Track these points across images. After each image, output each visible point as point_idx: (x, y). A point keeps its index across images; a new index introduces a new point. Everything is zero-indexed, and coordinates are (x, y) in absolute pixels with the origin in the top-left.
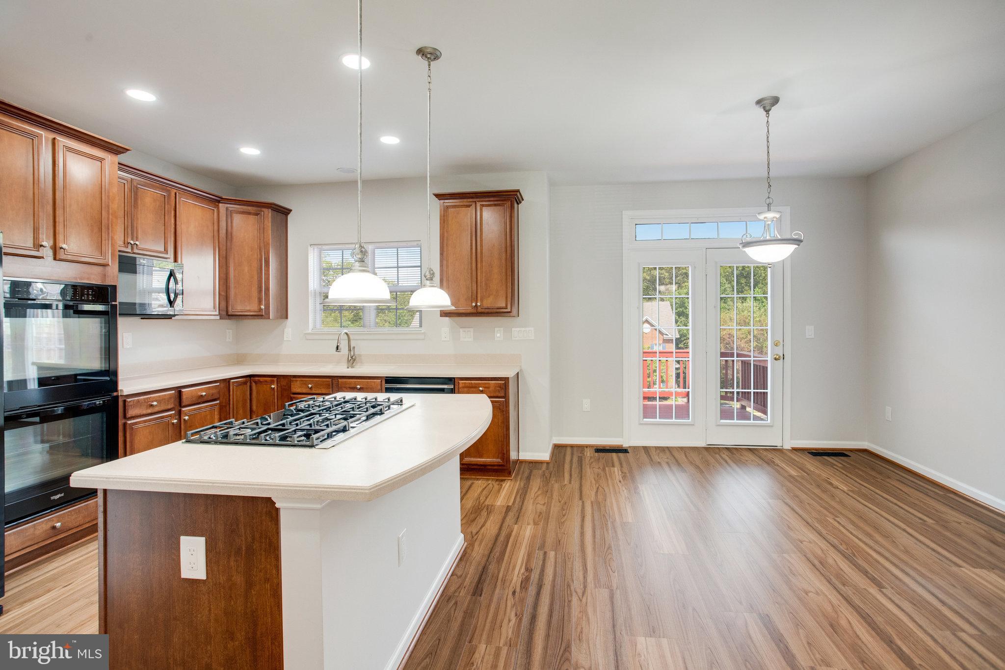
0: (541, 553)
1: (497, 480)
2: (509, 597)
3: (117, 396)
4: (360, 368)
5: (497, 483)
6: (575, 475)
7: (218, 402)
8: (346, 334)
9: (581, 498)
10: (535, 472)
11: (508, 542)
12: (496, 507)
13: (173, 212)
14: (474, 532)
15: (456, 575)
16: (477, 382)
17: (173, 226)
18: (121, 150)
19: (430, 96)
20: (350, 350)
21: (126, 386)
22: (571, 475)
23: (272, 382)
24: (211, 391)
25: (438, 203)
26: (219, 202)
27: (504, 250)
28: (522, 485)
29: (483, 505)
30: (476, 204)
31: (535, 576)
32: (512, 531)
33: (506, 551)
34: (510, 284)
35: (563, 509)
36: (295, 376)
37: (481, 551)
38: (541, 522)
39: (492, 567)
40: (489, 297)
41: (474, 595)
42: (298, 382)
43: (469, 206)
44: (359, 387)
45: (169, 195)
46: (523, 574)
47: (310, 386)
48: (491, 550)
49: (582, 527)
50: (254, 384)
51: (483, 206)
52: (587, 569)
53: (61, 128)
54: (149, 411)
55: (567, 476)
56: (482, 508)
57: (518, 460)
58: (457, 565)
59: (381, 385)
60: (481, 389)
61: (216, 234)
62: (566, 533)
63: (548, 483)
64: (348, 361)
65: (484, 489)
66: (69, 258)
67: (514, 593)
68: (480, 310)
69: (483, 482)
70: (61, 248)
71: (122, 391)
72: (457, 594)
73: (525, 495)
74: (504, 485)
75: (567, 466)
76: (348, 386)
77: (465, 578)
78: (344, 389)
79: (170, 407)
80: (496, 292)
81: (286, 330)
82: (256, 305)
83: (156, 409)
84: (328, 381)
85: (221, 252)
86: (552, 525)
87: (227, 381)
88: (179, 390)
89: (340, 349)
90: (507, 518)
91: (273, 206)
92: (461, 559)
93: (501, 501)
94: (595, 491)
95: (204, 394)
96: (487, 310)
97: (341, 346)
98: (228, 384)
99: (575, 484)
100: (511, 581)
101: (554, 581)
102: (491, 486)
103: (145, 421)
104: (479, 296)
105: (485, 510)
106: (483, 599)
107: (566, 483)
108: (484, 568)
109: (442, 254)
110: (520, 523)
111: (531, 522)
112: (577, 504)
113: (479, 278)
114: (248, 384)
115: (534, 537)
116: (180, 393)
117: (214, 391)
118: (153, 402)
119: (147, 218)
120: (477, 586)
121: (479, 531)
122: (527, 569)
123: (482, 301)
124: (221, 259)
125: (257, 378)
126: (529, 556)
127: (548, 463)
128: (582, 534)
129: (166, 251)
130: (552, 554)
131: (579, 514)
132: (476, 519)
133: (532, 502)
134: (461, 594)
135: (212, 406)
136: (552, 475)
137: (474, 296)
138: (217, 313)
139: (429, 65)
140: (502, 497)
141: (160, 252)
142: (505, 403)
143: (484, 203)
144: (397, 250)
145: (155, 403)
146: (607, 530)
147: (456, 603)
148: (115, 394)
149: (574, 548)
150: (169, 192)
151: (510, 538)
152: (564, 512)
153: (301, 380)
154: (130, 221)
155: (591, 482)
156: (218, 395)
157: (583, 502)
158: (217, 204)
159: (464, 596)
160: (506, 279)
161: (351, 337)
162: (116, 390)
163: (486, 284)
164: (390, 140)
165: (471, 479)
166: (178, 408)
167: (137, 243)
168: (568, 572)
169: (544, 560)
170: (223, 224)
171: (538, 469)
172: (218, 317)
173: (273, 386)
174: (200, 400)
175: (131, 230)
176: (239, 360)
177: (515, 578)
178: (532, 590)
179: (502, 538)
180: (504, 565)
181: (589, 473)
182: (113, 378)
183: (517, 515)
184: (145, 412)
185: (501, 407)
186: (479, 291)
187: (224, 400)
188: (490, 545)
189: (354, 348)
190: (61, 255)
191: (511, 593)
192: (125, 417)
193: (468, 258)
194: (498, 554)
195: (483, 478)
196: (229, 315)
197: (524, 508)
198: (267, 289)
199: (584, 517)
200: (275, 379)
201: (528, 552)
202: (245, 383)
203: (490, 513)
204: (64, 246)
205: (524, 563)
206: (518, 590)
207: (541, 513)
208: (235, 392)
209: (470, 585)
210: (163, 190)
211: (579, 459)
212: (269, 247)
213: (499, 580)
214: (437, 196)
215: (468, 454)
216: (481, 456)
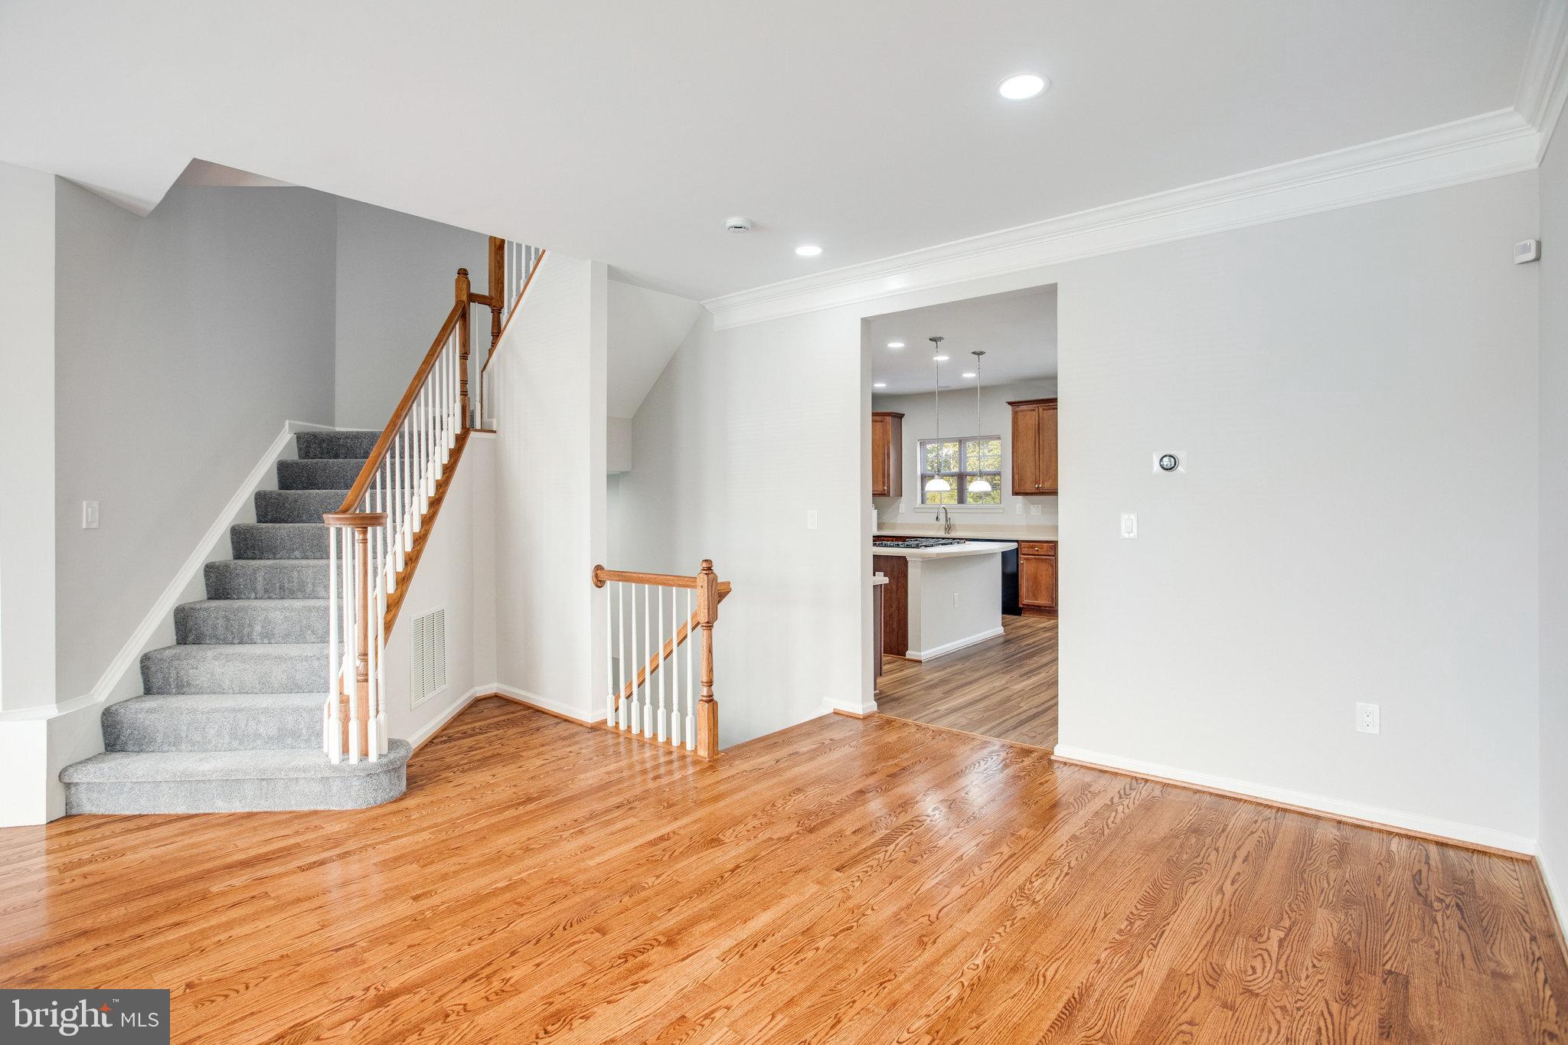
4: (954, 534)
8: (944, 509)
16: (1035, 544)
20: (947, 521)
25: (1010, 407)
30: (1039, 408)
40: (1049, 480)
43: (1033, 410)
51: (1044, 410)
60: (1037, 549)
64: (946, 529)
68: (1041, 490)
69: (1038, 619)
81: (901, 505)
82: (881, 487)
89: (940, 520)
91: (892, 414)
96: (1047, 491)
97: (940, 517)
104: (1041, 479)
109: (1013, 448)
113: (1040, 465)
123: (1043, 483)
137: (1038, 480)
142: (1055, 560)
143: (1045, 407)
161: (948, 511)
164: (969, 375)
185: (1051, 563)
186: (1041, 475)
189: (950, 519)
193: (1033, 451)
195: (1039, 616)
198: (889, 475)
214: (1009, 403)
215: (1027, 598)
216: (1036, 599)
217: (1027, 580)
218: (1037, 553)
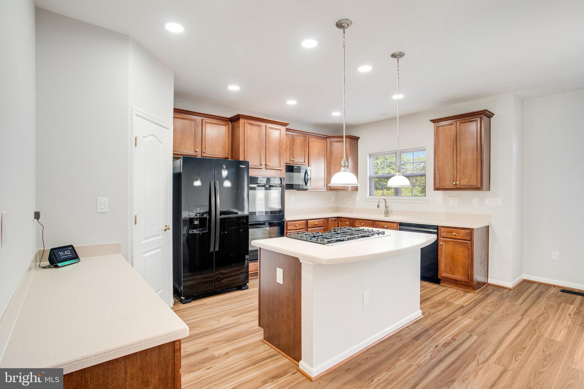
0: (468, 334)
1: (464, 291)
2: (432, 347)
3: (284, 221)
4: (391, 217)
5: (464, 292)
6: (529, 301)
7: (323, 228)
8: (384, 199)
9: (523, 315)
10: (495, 292)
11: (449, 323)
12: (454, 304)
13: (308, 145)
14: (432, 312)
15: (409, 328)
16: (452, 229)
17: (308, 151)
18: (286, 124)
19: (398, 77)
20: (386, 208)
21: (288, 217)
22: (524, 301)
23: (347, 221)
24: (320, 223)
26: (327, 138)
27: (475, 149)
28: (481, 297)
29: (447, 301)
30: (456, 122)
31: (455, 344)
32: (456, 319)
33: (445, 327)
34: (479, 170)
35: (502, 317)
36: (357, 219)
37: (430, 322)
38: (480, 319)
39: (431, 332)
40: (465, 179)
41: (413, 339)
42: (358, 222)
43: (452, 124)
44: (386, 226)
45: (306, 138)
46: (449, 340)
47: (363, 224)
48: (436, 323)
49: (510, 331)
50: (339, 221)
51: (460, 123)
52: (495, 353)
53: (268, 121)
54: (295, 228)
55: (521, 300)
56: (445, 302)
57: (487, 283)
58: (412, 324)
59: (397, 226)
60: (454, 234)
61: (325, 152)
62: (494, 330)
63: (502, 300)
64: (385, 213)
65: (452, 294)
66: (270, 168)
67: (436, 346)
68: (458, 187)
69: (454, 290)
70: (267, 165)
71: (286, 219)
72: (404, 336)
73: (479, 303)
74: (467, 294)
75: (525, 295)
76: (380, 226)
77: (412, 331)
78: (378, 227)
79: (303, 227)
80: (470, 176)
81: (356, 196)
83: (298, 228)
84: (371, 222)
85: (328, 160)
86: (486, 323)
87: (327, 219)
88: (307, 221)
89: (380, 207)
90: (458, 311)
91: (350, 137)
92: (416, 322)
93: (459, 302)
94: (539, 314)
95: (317, 223)
96: (463, 187)
97: (380, 205)
98: (328, 220)
99: (524, 307)
100: (438, 341)
101: (467, 350)
102: (458, 293)
103: (294, 232)
104: (458, 178)
105: (446, 304)
106: (417, 343)
107: (517, 304)
108: (426, 330)
109: (435, 154)
110: (464, 316)
111: (473, 318)
112: (518, 317)
113: (458, 167)
114: (337, 221)
115: (469, 325)
116: (307, 222)
117: (322, 223)
118: (297, 224)
119: (298, 149)
120: (417, 336)
121: (435, 313)
122: (452, 339)
123: (460, 181)
124: (327, 163)
125: (341, 219)
126: (459, 333)
127: (510, 289)
128: (507, 334)
129: (305, 162)
130: (475, 337)
131: (514, 323)
132: (437, 307)
133: (481, 308)
134: (406, 337)
135: (320, 229)
136: (509, 297)
137: (455, 178)
138: (326, 188)
139: (398, 61)
140: (462, 300)
141: (303, 163)
142: (470, 244)
143: (462, 121)
144: (413, 153)
145: (297, 225)
146: (531, 339)
147: (401, 339)
148: (284, 220)
149: (494, 339)
150: (306, 137)
151: (452, 321)
152: (502, 319)
153: (360, 221)
154: (292, 151)
155: (540, 309)
156: (323, 225)
157: (522, 318)
158: (326, 139)
159: (407, 338)
160: (477, 167)
161: (387, 201)
162: (284, 219)
163: (463, 171)
164: (398, 97)
165: (447, 287)
166: (306, 228)
167: (294, 160)
168: (480, 350)
169: (467, 338)
170: (329, 147)
171: (500, 291)
172: (326, 190)
173: (347, 223)
174: (315, 226)
175: (292, 155)
176: (337, 210)
177: (442, 340)
178: (449, 349)
179: (447, 320)
180: (439, 332)
181: (543, 302)
182: (283, 214)
183: (465, 312)
184: (293, 228)
185: (468, 246)
186: (458, 175)
187: (326, 227)
188: (437, 321)
189: (388, 206)
190: (268, 167)
191: (435, 345)
192: (287, 229)
193: (451, 156)
194: (439, 326)
195: (455, 288)
196: (330, 189)
197: (473, 309)
199: (516, 326)
200: (348, 220)
201: (460, 331)
202: (336, 220)
203: (448, 306)
204: (268, 164)
205: (453, 335)
206: (440, 346)
207: (483, 315)
208: (331, 225)
209: (413, 335)
210: (304, 136)
211: (540, 292)
212: (348, 157)
213: (432, 338)
214: (433, 121)
215: (445, 272)
216: (454, 274)
217: (446, 258)
218: (455, 237)
